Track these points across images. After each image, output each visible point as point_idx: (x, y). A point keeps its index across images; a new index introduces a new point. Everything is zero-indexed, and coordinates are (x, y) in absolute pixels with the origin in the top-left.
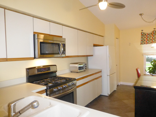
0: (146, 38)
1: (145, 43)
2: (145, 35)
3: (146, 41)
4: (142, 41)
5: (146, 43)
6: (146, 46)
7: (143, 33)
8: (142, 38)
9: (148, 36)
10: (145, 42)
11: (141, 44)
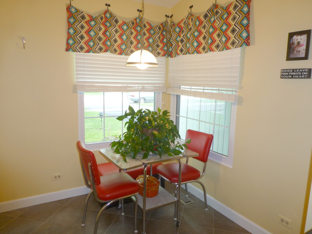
0: (85, 30)
1: (82, 48)
2: (83, 17)
3: (84, 40)
4: (69, 36)
5: (86, 48)
6: (84, 59)
7: (73, 10)
8: (70, 26)
9: (93, 23)
10: (84, 46)
11: (67, 50)
